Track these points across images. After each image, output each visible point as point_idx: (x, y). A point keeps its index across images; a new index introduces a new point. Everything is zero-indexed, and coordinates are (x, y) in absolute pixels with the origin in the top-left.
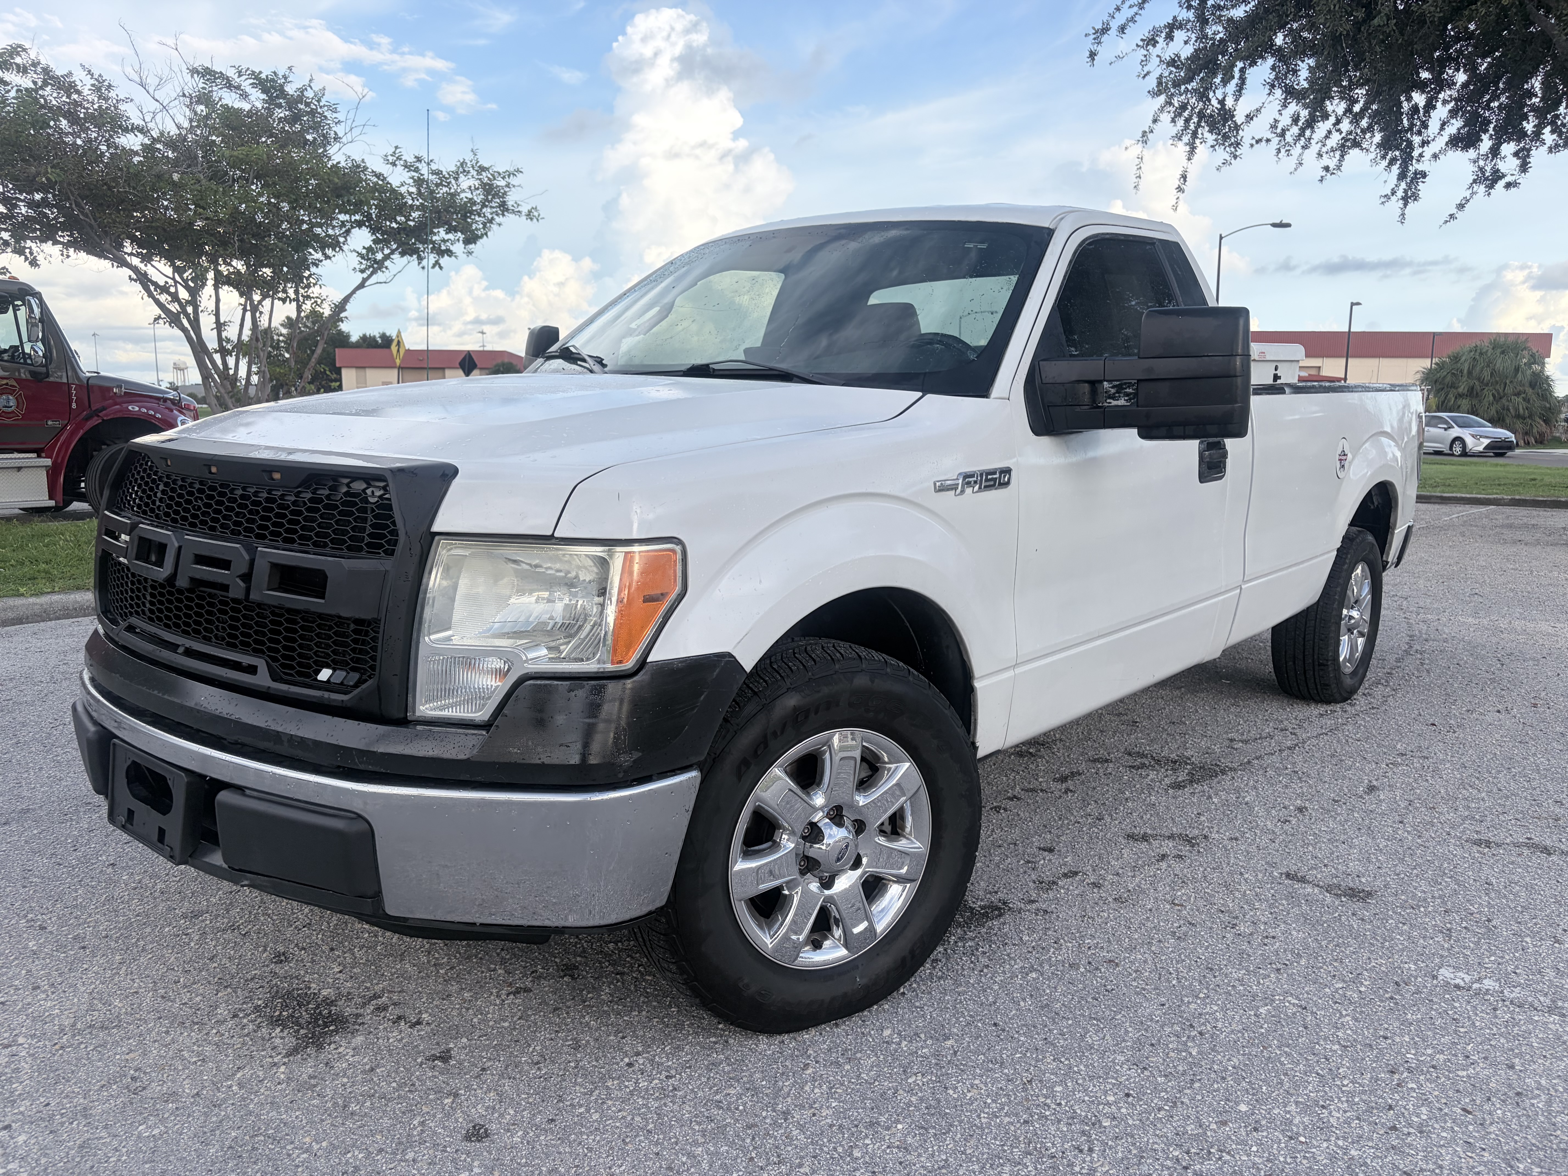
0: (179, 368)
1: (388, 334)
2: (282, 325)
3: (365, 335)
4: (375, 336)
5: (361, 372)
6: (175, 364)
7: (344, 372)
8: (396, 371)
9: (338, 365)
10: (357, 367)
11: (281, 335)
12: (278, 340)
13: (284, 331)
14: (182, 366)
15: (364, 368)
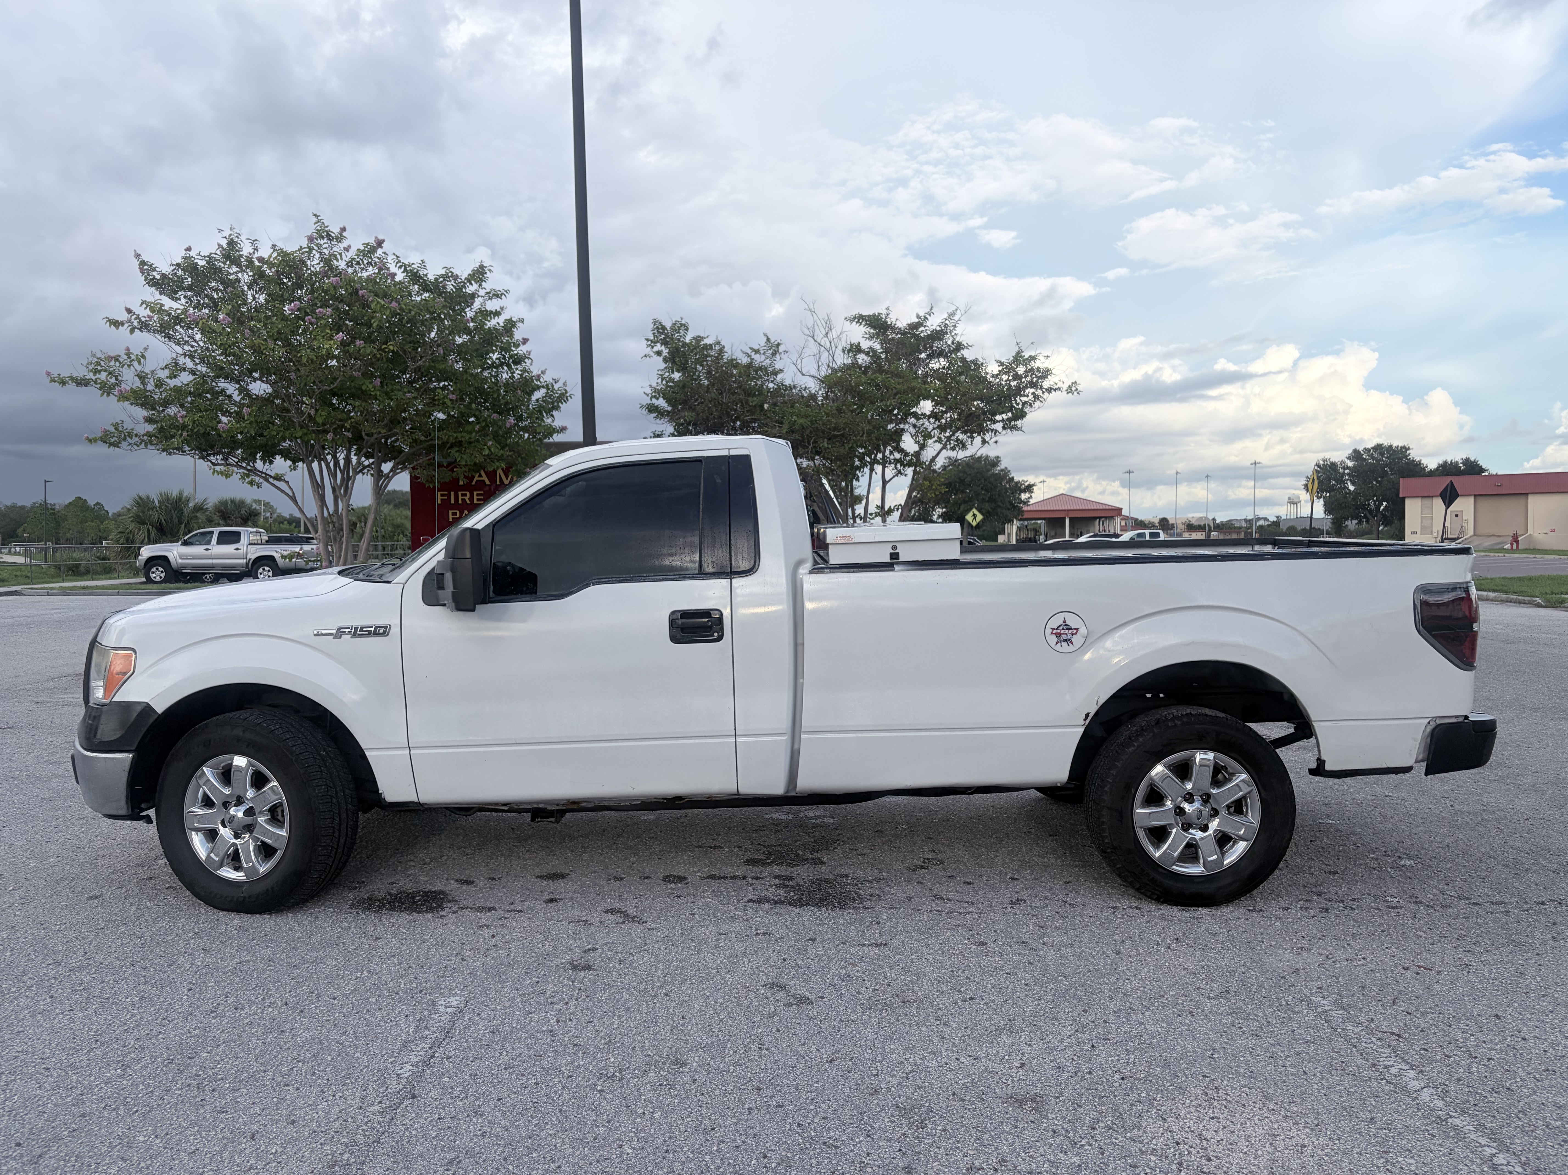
0: (1293, 502)
1: (1472, 459)
2: (1349, 458)
3: (1446, 462)
4: (1457, 463)
5: (1427, 502)
6: (1289, 498)
7: (1409, 503)
8: (1472, 499)
9: (1401, 496)
10: (1422, 497)
11: (1348, 468)
12: (1344, 473)
13: (1350, 464)
14: (1296, 500)
15: (1432, 497)
